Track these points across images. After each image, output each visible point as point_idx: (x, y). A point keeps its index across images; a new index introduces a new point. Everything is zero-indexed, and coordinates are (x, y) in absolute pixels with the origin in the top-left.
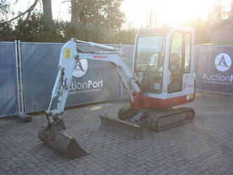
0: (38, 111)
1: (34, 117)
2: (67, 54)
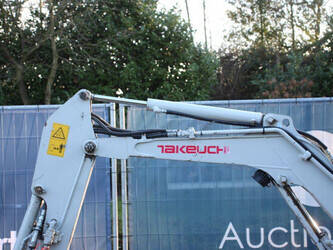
2: (58, 144)
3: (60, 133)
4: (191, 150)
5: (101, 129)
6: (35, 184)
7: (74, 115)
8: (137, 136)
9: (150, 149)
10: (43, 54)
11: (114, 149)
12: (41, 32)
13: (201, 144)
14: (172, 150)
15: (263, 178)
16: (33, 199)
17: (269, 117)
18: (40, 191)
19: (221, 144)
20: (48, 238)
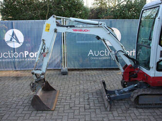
1: (70, 73)
3: (48, 26)
4: (81, 30)
5: (58, 25)
7: (52, 21)
8: (67, 27)
10: (45, 8)
11: (61, 30)
13: (83, 29)
14: (76, 30)
15: (98, 38)
16: (42, 42)
17: (100, 23)
18: (43, 40)
19: (88, 29)
20: (46, 51)
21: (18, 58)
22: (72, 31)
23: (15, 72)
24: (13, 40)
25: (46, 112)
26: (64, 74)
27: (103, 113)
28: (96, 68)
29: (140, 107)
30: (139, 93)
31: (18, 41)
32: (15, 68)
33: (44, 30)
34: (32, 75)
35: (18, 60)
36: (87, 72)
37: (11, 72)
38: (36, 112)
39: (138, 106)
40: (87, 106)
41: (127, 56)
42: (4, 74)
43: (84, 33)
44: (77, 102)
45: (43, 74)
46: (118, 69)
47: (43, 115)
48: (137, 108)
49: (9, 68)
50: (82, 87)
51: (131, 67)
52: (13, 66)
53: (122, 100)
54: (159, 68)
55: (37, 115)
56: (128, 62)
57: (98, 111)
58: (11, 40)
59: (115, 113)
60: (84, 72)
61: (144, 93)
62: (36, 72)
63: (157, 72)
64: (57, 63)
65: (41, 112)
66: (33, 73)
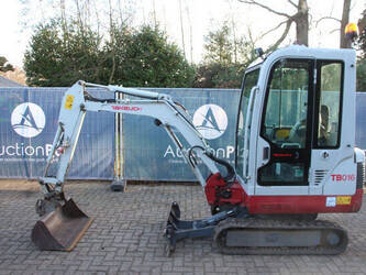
0: (142, 179)
2: (69, 104)
3: (70, 99)
4: (126, 108)
5: (86, 98)
6: (60, 120)
7: (76, 91)
8: (103, 101)
9: (108, 107)
11: (93, 107)
12: (109, 52)
13: (130, 106)
14: (118, 108)
15: (158, 122)
17: (161, 95)
18: (61, 124)
19: (139, 106)
20: (65, 143)
21: (34, 156)
22: (112, 110)
23: (29, 183)
24: (26, 122)
25: (57, 253)
26: (118, 189)
27: (157, 259)
28: (180, 180)
29: (229, 251)
30: (226, 226)
31: (35, 126)
32: (28, 175)
33: (63, 106)
34: (39, 185)
35: (33, 160)
36: (161, 188)
37: (21, 183)
38: (38, 252)
39: (225, 250)
40: (133, 247)
41: (211, 156)
42: (6, 185)
43: (133, 112)
44: (118, 239)
45: (58, 185)
46: (198, 183)
47: (50, 257)
48: (223, 253)
49: (16, 174)
50: (139, 213)
51: (218, 176)
52: (24, 172)
53: (202, 238)
54: (263, 179)
55: (40, 257)
56: (214, 169)
57: (149, 256)
58: (22, 123)
59: (178, 261)
60: (156, 188)
61: (235, 225)
62: (47, 180)
63: (258, 186)
64: (106, 170)
65: (47, 252)
66: (41, 183)
